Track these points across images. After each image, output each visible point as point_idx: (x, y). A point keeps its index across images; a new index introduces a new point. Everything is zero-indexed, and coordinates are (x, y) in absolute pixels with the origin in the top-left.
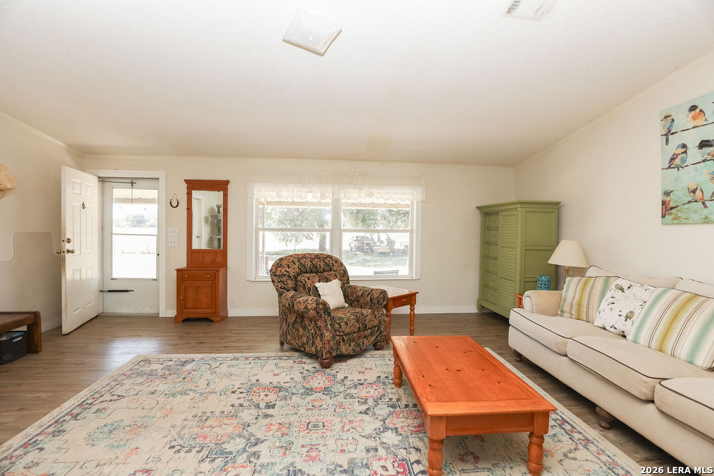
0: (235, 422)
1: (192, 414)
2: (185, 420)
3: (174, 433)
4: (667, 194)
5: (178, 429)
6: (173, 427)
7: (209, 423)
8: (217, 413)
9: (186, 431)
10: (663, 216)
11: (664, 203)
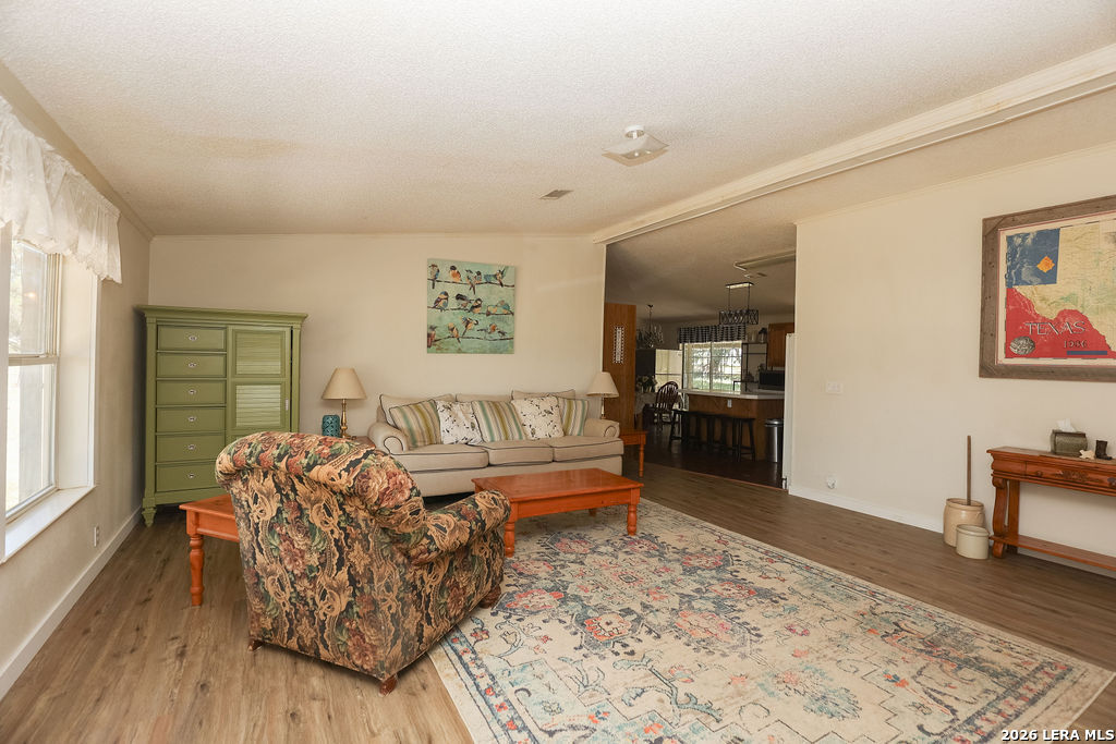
0: (680, 621)
1: (711, 657)
2: (724, 655)
3: (747, 649)
4: (432, 328)
5: (740, 649)
6: (744, 656)
7: (705, 636)
8: (684, 639)
9: (734, 642)
10: (429, 346)
11: (429, 335)
